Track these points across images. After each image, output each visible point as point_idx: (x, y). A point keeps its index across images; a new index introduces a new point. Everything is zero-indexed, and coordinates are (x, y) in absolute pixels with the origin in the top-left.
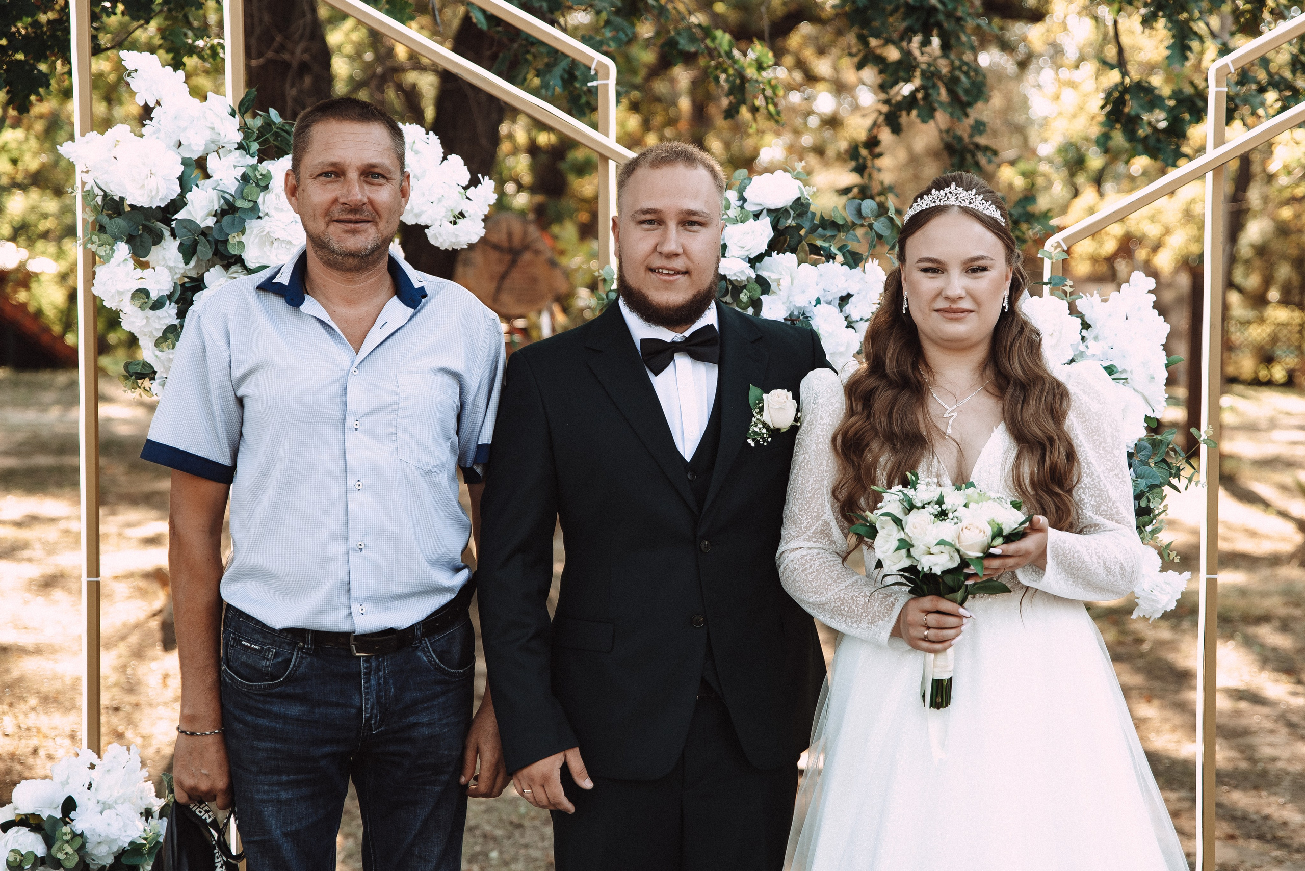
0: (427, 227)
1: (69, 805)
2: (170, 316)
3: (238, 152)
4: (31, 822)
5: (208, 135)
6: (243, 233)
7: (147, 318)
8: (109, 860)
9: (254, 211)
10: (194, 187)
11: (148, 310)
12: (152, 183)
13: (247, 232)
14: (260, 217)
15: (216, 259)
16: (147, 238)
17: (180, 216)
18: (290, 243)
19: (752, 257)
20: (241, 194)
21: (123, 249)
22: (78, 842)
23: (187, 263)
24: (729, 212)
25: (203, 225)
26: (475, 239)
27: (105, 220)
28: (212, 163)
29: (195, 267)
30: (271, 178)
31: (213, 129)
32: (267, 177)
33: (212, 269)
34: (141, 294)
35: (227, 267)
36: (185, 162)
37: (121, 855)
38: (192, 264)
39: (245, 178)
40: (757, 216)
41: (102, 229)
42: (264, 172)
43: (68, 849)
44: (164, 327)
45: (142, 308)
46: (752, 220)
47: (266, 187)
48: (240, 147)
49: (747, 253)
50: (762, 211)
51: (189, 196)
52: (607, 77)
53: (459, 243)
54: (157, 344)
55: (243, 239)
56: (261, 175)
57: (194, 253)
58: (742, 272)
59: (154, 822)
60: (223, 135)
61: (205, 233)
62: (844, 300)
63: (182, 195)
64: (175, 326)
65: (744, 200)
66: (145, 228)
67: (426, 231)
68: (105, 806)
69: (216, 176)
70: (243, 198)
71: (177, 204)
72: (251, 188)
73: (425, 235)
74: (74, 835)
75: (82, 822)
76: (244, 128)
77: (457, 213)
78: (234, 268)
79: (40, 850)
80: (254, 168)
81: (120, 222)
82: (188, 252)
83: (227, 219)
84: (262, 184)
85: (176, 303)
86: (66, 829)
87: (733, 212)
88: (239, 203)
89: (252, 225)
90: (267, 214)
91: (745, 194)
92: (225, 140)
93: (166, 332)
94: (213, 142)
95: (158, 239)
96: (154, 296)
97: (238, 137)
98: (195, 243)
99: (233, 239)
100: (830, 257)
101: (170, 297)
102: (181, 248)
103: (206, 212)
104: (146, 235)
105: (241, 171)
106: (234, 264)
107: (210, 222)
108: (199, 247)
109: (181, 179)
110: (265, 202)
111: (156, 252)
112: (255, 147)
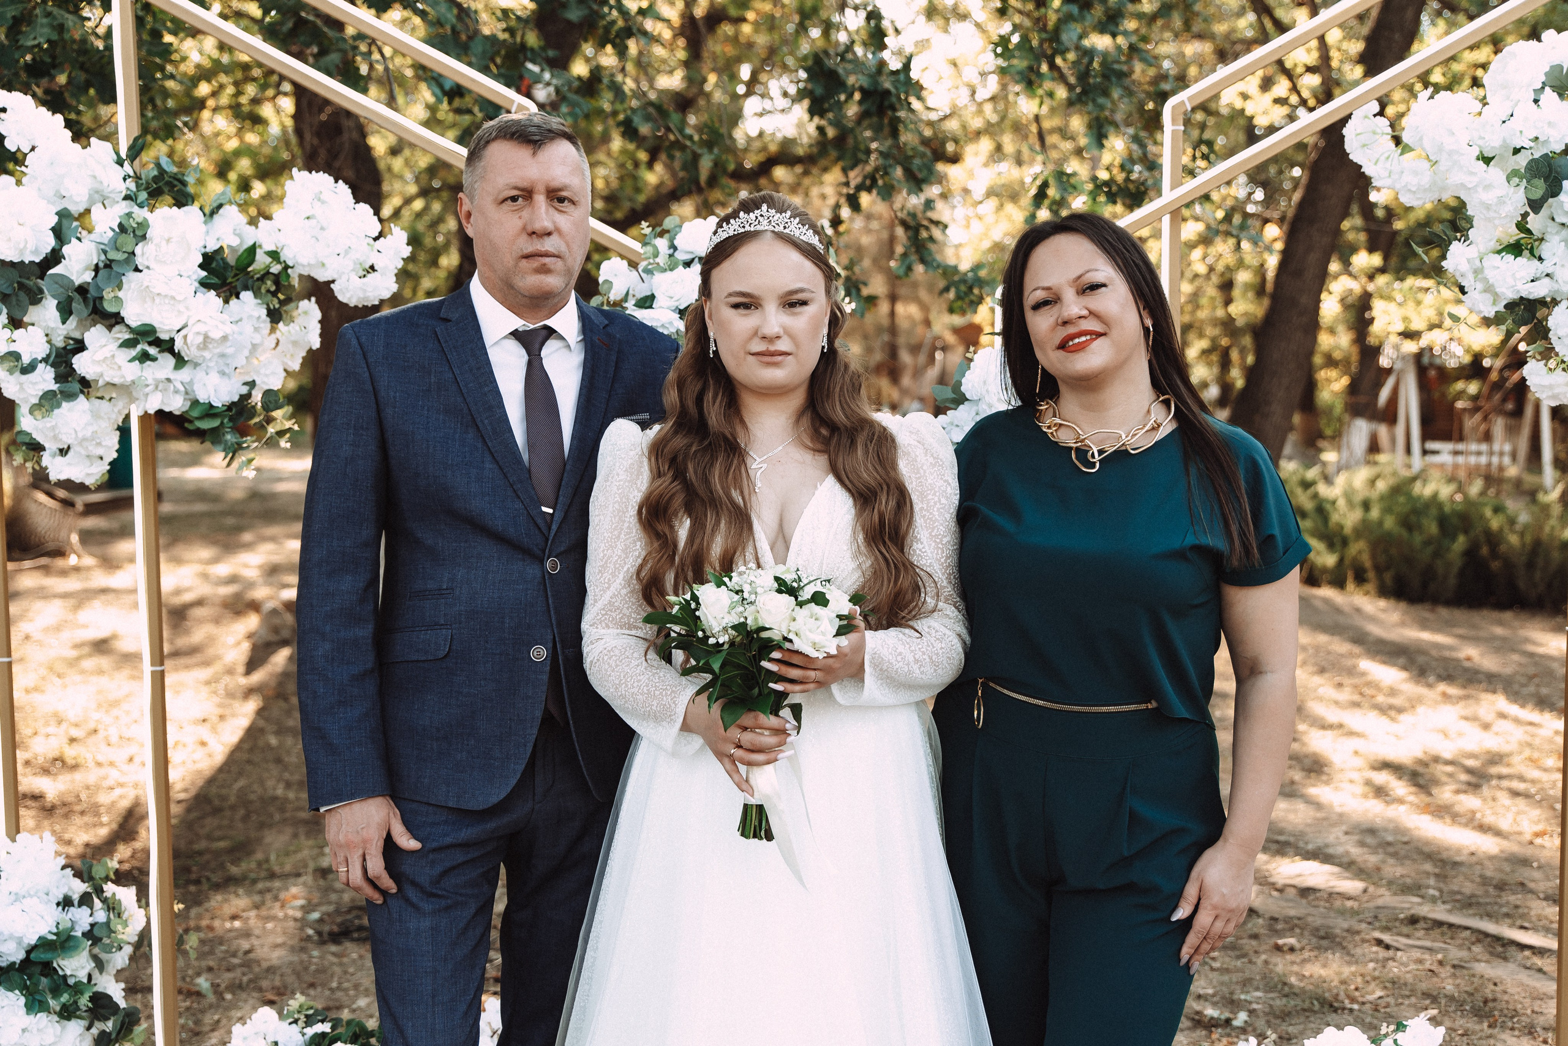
0: (333, 282)
2: (44, 380)
3: (125, 202)
5: (91, 184)
6: (120, 287)
7: (21, 384)
9: (132, 264)
10: (74, 240)
11: (17, 374)
12: (23, 236)
13: (125, 286)
14: (137, 270)
15: (96, 317)
16: (22, 295)
17: (51, 272)
18: (173, 298)
19: (682, 307)
20: (115, 245)
23: (64, 323)
24: (658, 260)
25: (77, 282)
26: (387, 295)
28: (95, 214)
29: (77, 328)
30: (148, 226)
31: (95, 177)
32: (144, 225)
33: (93, 329)
34: (12, 357)
35: (110, 328)
36: (62, 214)
38: (72, 322)
39: (122, 229)
40: (688, 264)
42: (140, 220)
44: (41, 393)
45: (11, 371)
46: (681, 267)
47: (144, 237)
48: (127, 198)
49: (676, 304)
50: (692, 260)
51: (66, 250)
53: (366, 298)
54: (31, 412)
55: (120, 294)
56: (138, 223)
57: (71, 313)
58: (671, 323)
60: (106, 184)
61: (82, 290)
63: (57, 249)
64: (53, 392)
65: (675, 249)
66: (21, 286)
67: (332, 286)
69: (96, 228)
70: (117, 249)
71: (54, 257)
72: (128, 240)
73: (332, 291)
76: (131, 176)
77: (367, 267)
78: (117, 328)
80: (129, 215)
82: (65, 311)
83: (104, 274)
84: (139, 233)
85: (52, 366)
87: (662, 260)
88: (113, 255)
89: (131, 280)
90: (148, 268)
91: (676, 242)
92: (110, 189)
93: (41, 398)
94: (97, 192)
95: (35, 297)
96: (26, 360)
97: (126, 187)
98: (70, 300)
99: (108, 294)
101: (45, 360)
102: (59, 307)
103: (82, 266)
104: (22, 294)
105: (118, 221)
106: (117, 323)
107: (88, 277)
108: (74, 305)
109: (53, 229)
110: (144, 253)
111: (33, 314)
112: (143, 196)
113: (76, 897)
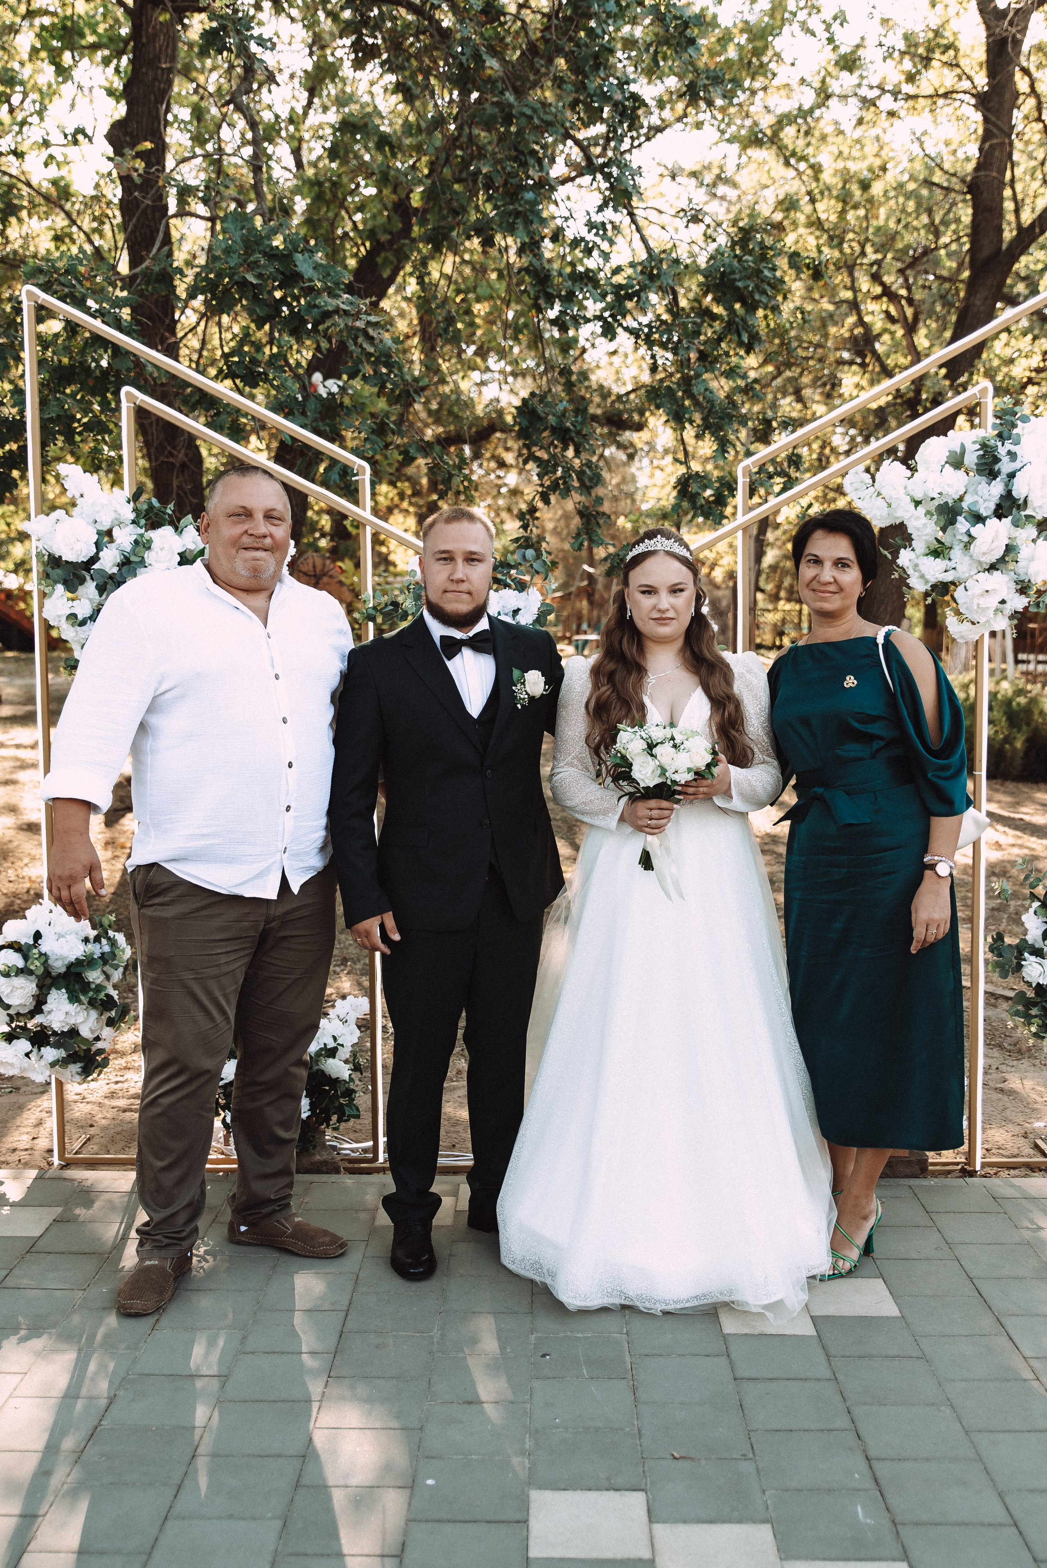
1: (38, 936)
3: (132, 525)
4: (14, 946)
5: (114, 515)
7: (77, 631)
8: (63, 970)
9: (142, 563)
10: (105, 548)
11: (77, 626)
12: (78, 546)
16: (76, 581)
17: (95, 567)
20: (134, 552)
21: (60, 588)
22: (43, 959)
23: (97, 595)
25: (110, 572)
27: (49, 570)
28: (116, 532)
31: (116, 511)
32: (150, 541)
34: (72, 617)
36: (99, 533)
37: (70, 966)
38: (100, 595)
39: (136, 542)
41: (48, 576)
42: (148, 538)
43: (37, 963)
45: (73, 625)
47: (149, 548)
48: (134, 522)
51: (101, 554)
52: (364, 474)
56: (147, 540)
57: (102, 588)
59: (90, 946)
60: (123, 515)
61: (110, 575)
62: (516, 612)
63: (97, 553)
66: (75, 575)
68: (60, 936)
69: (118, 541)
70: (135, 555)
71: (94, 559)
72: (140, 549)
74: (41, 954)
75: (45, 946)
76: (135, 510)
79: (20, 963)
80: (142, 535)
81: (59, 571)
83: (125, 568)
84: (147, 545)
86: (35, 951)
88: (133, 558)
92: (124, 518)
94: (116, 519)
95: (82, 581)
96: (80, 617)
97: (132, 516)
98: (106, 583)
100: (507, 586)
101: (90, 617)
102: (97, 587)
103: (112, 563)
104: (74, 579)
105: (134, 537)
107: (115, 570)
108: (108, 586)
109: (96, 543)
110: (149, 557)
111: (81, 590)
112: (143, 522)
113: (92, 937)
